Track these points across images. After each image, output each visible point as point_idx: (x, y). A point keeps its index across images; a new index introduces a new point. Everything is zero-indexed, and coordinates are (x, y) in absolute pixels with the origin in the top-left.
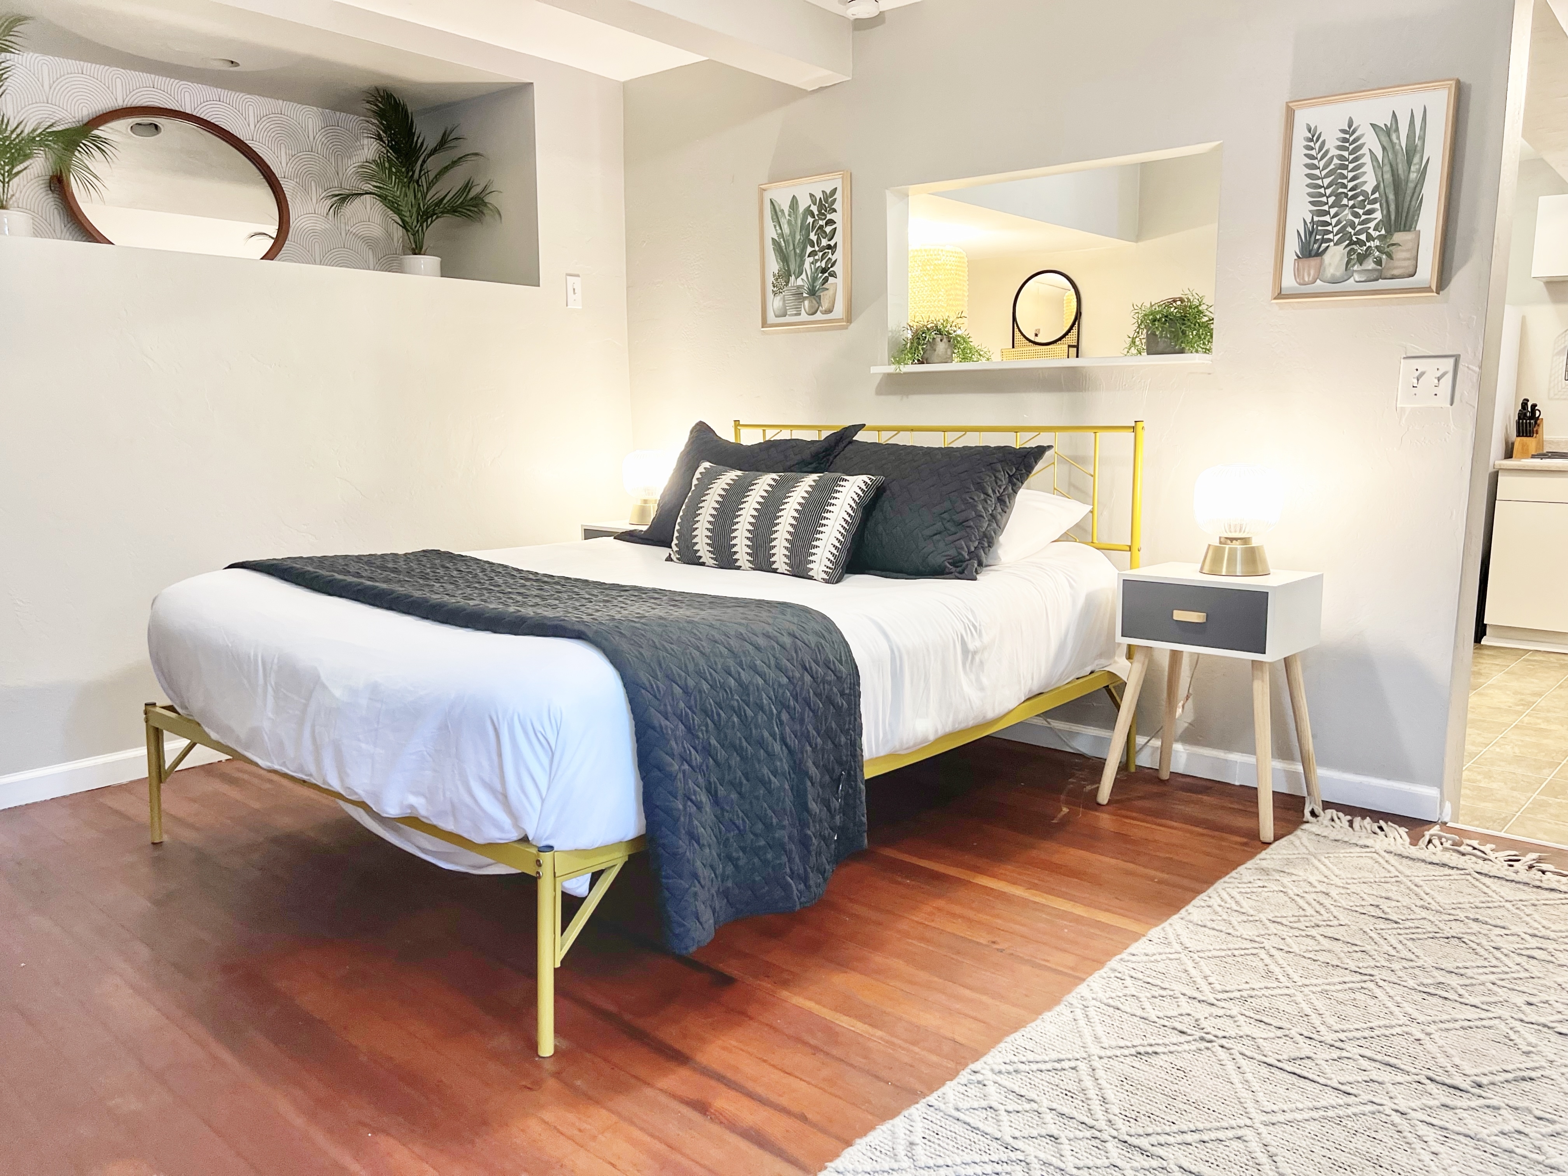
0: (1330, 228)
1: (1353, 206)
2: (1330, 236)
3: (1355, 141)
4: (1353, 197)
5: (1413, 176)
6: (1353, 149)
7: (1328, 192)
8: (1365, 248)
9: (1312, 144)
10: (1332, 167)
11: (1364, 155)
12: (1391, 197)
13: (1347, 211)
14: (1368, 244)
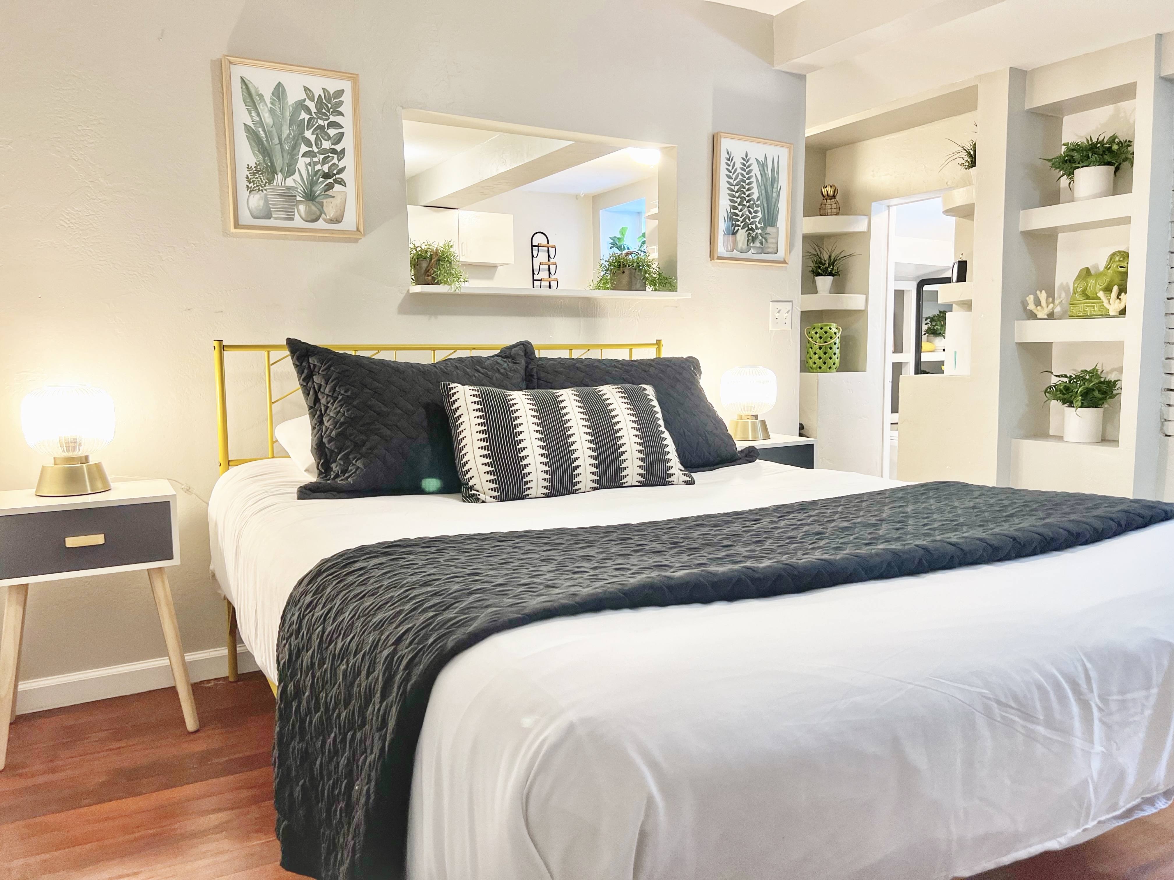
0: (738, 218)
1: (749, 207)
2: (739, 223)
3: (749, 166)
4: (748, 201)
5: (774, 195)
6: (749, 171)
7: (737, 195)
8: (755, 233)
9: (729, 162)
10: (738, 180)
11: (752, 176)
12: (765, 205)
13: (746, 209)
14: (756, 231)
